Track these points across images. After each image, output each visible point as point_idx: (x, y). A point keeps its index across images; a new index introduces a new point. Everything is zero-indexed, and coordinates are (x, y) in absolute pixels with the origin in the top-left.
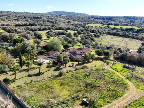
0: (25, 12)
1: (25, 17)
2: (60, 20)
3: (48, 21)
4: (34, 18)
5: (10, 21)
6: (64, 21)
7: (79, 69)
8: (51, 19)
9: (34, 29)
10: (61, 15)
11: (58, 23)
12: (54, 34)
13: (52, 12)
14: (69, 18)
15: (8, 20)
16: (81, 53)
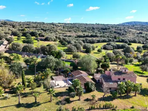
0: (96, 24)
1: (93, 28)
2: (130, 31)
3: (115, 32)
4: (102, 29)
5: (76, 32)
6: (135, 32)
7: (97, 109)
8: (120, 30)
9: (93, 41)
10: (134, 26)
11: (126, 34)
12: (112, 47)
13: (126, 23)
14: (143, 29)
15: (75, 32)
16: (119, 79)
